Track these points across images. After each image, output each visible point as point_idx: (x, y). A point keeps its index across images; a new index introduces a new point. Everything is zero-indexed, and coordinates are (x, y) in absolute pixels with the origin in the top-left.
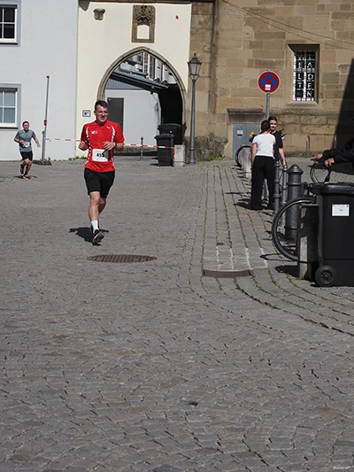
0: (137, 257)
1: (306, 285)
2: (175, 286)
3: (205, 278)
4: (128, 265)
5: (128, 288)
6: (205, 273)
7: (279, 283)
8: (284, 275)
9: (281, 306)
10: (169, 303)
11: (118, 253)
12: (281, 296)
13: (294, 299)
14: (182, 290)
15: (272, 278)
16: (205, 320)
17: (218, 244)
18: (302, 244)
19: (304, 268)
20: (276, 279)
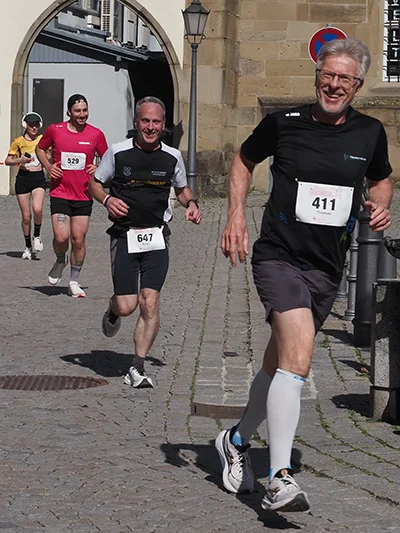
0: (70, 379)
1: (385, 430)
2: (137, 435)
3: (195, 418)
4: (52, 394)
5: (49, 438)
6: (196, 409)
7: (335, 427)
8: (345, 413)
9: (335, 471)
10: (122, 467)
11: (37, 373)
12: (336, 451)
13: (360, 459)
14: (149, 441)
15: (321, 419)
16: (187, 499)
17: (227, 354)
18: (378, 354)
19: (383, 399)
20: (329, 420)
